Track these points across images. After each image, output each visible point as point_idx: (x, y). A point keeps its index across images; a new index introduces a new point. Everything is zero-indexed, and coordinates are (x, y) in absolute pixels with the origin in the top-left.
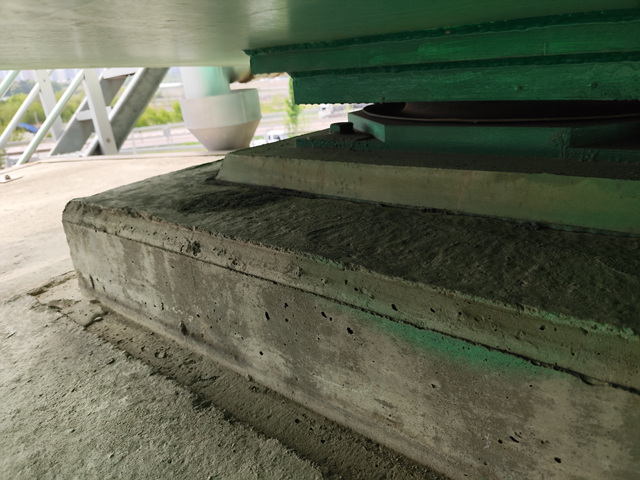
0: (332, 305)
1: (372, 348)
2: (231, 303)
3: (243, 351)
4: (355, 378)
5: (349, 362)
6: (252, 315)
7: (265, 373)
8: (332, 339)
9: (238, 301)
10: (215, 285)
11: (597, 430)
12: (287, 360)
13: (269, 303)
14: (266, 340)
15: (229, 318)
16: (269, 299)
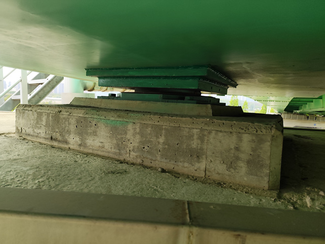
0: (92, 119)
1: (100, 128)
2: (67, 125)
3: (68, 140)
4: (96, 137)
5: (95, 133)
6: (72, 128)
7: (73, 145)
8: (91, 128)
9: (69, 124)
10: (64, 121)
11: (136, 133)
12: (80, 139)
13: (77, 123)
14: (75, 134)
15: (66, 130)
16: (78, 121)
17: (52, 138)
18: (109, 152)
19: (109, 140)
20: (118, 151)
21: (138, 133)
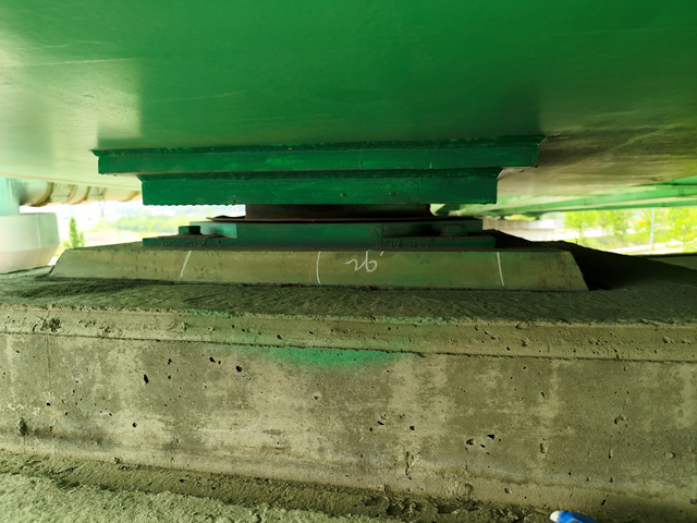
0: (221, 347)
1: (260, 379)
2: (99, 376)
3: (110, 430)
4: (244, 416)
5: (239, 401)
6: (126, 383)
7: (138, 448)
8: (221, 383)
9: (109, 371)
10: (79, 360)
11: (433, 392)
12: (167, 423)
13: (149, 364)
14: (143, 406)
15: (94, 395)
16: (149, 359)
17: (24, 429)
18: (311, 466)
19: (309, 423)
20: (355, 460)
21: (443, 392)
